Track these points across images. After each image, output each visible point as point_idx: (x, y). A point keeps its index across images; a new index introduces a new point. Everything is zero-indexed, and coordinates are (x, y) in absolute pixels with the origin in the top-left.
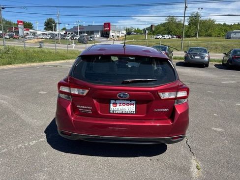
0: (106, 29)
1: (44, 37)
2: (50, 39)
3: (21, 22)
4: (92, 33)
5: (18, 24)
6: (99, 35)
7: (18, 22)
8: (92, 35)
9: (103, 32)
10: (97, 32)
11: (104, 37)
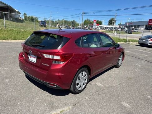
0: (150, 23)
1: (105, 29)
2: (108, 30)
3: (96, 21)
4: (138, 26)
5: (94, 22)
6: (143, 28)
7: (94, 21)
8: (138, 28)
9: (148, 26)
10: (143, 26)
11: (147, 29)
